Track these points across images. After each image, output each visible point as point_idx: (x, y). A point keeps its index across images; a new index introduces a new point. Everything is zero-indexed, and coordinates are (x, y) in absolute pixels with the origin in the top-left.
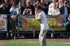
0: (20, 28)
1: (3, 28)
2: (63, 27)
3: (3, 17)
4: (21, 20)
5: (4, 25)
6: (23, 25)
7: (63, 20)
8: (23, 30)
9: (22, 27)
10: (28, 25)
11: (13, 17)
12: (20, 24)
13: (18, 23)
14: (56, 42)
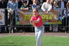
0: (17, 22)
1: (1, 22)
2: (59, 21)
3: (1, 11)
4: (18, 14)
5: (1, 19)
6: (20, 19)
7: (59, 14)
8: (20, 23)
9: (19, 21)
10: (25, 19)
11: (11, 11)
12: (18, 18)
13: (16, 17)
14: (52, 35)
